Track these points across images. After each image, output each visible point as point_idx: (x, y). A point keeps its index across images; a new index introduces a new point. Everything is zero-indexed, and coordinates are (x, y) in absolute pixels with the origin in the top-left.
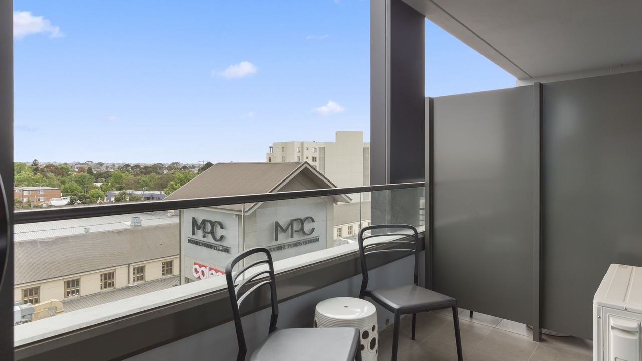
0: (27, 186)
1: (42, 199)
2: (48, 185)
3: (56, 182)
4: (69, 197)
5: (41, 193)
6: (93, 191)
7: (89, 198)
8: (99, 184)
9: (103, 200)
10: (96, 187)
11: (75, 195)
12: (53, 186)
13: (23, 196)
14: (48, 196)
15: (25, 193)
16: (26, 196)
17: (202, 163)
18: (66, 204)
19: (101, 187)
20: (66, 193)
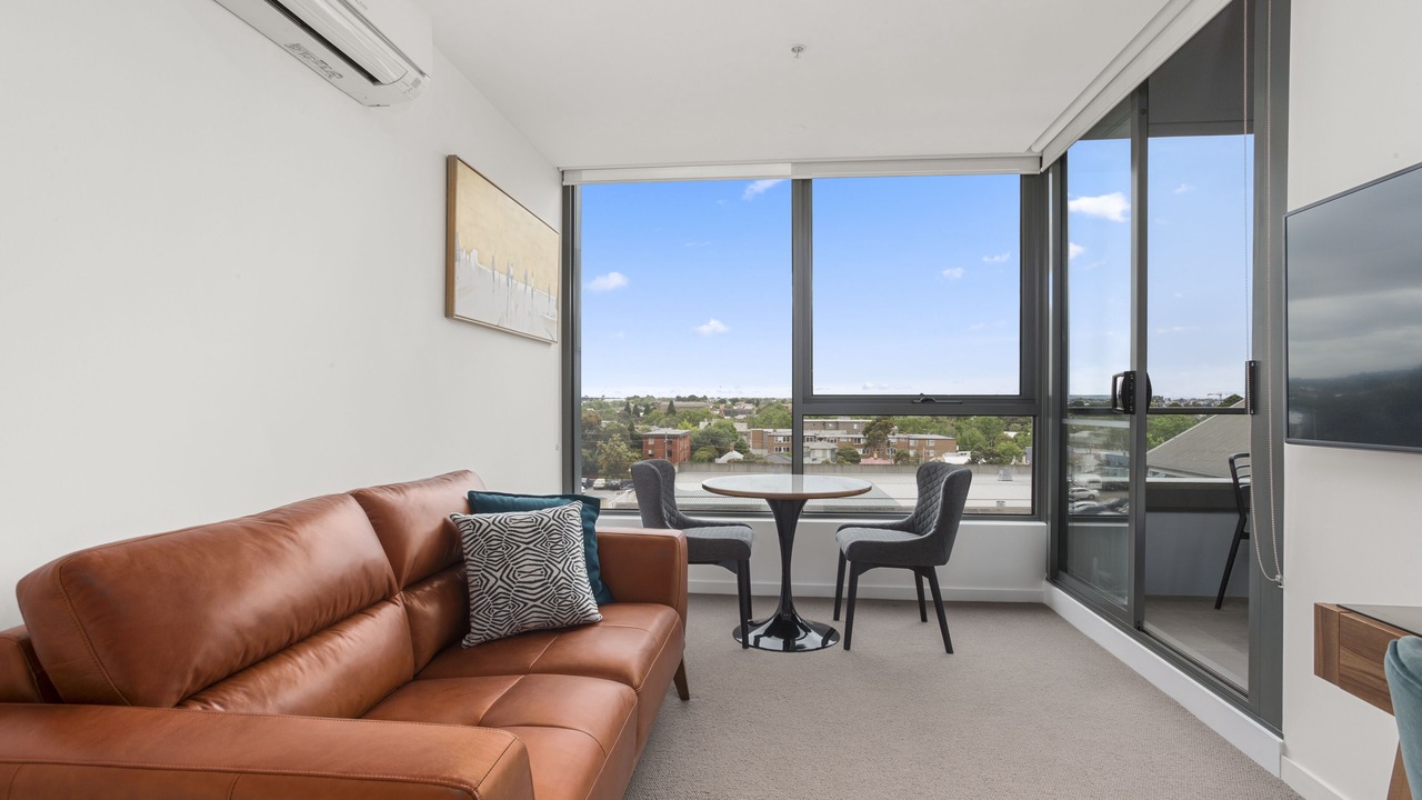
0: (913, 432)
1: (932, 454)
2: (939, 433)
3: (949, 428)
4: (969, 453)
5: (932, 444)
6: (1003, 446)
7: (998, 455)
8: (1012, 434)
9: (1020, 461)
10: (1007, 439)
11: (979, 449)
12: (945, 434)
13: (909, 448)
14: (941, 448)
15: (912, 443)
16: (913, 448)
17: (1218, 397)
18: (966, 464)
19: (1015, 440)
20: (964, 447)
